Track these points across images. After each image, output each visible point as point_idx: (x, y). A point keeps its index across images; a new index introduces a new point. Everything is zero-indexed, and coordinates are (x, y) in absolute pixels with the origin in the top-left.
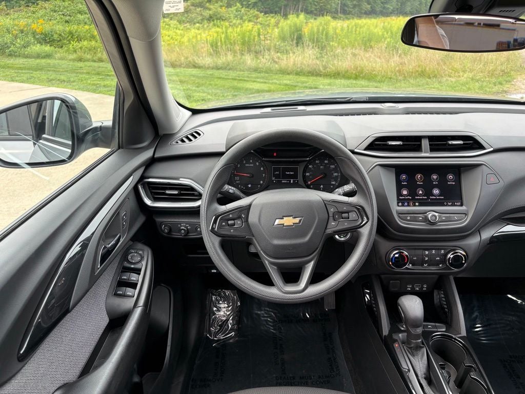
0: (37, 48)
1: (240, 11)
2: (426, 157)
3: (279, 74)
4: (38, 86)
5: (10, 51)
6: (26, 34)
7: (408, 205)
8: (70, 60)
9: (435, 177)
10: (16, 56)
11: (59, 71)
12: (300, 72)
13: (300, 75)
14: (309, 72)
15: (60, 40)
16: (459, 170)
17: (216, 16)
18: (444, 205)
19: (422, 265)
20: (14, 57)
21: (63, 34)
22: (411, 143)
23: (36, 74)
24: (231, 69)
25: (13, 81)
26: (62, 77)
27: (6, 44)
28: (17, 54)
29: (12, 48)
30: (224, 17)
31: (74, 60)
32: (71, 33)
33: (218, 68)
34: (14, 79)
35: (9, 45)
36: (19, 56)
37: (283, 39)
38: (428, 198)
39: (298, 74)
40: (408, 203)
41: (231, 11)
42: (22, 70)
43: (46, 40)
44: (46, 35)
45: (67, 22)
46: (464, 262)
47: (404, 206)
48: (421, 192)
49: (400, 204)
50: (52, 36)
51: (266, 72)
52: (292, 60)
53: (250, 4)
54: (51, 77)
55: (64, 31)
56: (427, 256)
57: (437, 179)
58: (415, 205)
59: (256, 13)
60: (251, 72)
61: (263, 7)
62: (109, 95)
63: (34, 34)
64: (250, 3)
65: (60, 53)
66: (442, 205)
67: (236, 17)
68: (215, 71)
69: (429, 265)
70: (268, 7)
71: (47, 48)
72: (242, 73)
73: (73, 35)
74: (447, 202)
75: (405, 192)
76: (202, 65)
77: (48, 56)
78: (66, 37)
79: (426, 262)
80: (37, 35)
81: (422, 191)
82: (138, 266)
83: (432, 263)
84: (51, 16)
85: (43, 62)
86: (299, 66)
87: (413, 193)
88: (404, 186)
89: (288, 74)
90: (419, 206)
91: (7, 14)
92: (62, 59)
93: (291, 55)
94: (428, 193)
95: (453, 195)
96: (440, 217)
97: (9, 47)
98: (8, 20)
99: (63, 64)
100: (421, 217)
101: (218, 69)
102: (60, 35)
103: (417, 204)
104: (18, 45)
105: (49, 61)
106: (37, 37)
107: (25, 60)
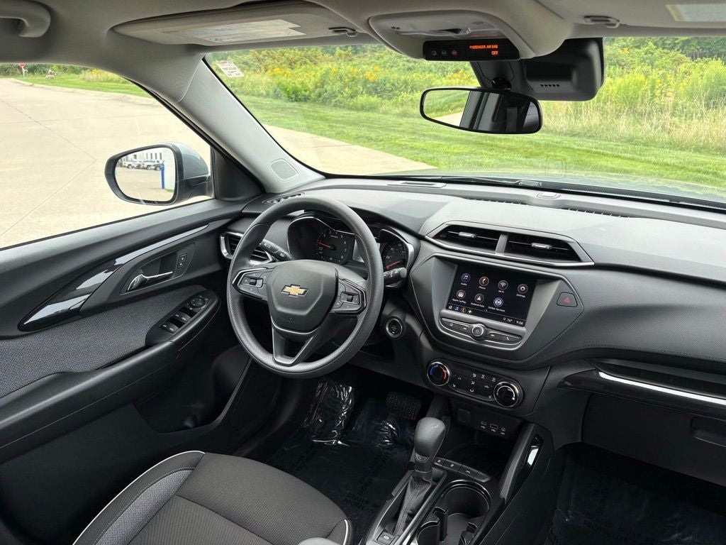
0: (362, 99)
1: (653, 54)
2: (498, 257)
3: (667, 148)
4: (344, 143)
5: (336, 101)
6: (356, 82)
7: (459, 311)
8: (394, 115)
9: (503, 284)
10: (340, 107)
11: (374, 128)
12: (701, 148)
13: (700, 152)
14: (719, 149)
15: (392, 90)
16: (535, 281)
17: (611, 60)
18: (502, 321)
19: (468, 390)
20: (338, 109)
21: (396, 84)
22: (485, 238)
23: (349, 130)
24: (594, 137)
25: (321, 135)
26: (373, 135)
27: (334, 93)
28: (342, 105)
29: (339, 97)
30: (623, 61)
31: (398, 115)
32: (406, 82)
33: (573, 134)
34: (323, 133)
35: (337, 94)
36: (344, 107)
37: (691, 96)
38: (486, 308)
39: (698, 150)
40: (460, 308)
41: (638, 53)
42: (337, 123)
43: (377, 90)
44: (378, 84)
45: (409, 69)
46: (513, 399)
47: (454, 310)
48: (479, 299)
49: (451, 307)
50: (385, 85)
51: (646, 144)
52: (694, 129)
53: (678, 43)
54: (361, 134)
55: (399, 79)
56: (474, 379)
57: (505, 287)
58: (467, 313)
59: (679, 55)
60: (621, 142)
61: (699, 47)
62: (412, 159)
63: (366, 81)
64: (676, 42)
65: (387, 105)
66: (500, 320)
67: (644, 61)
68: (568, 138)
69: (476, 393)
70: (708, 47)
71: (374, 99)
72: (607, 143)
73: (407, 85)
74: (507, 318)
75: (461, 295)
76: (552, 128)
77: (372, 108)
78: (399, 86)
79: (472, 387)
80: (369, 84)
81: (482, 299)
82: (195, 310)
83: (479, 390)
84: (394, 63)
85: (363, 115)
86: (703, 138)
87: (469, 298)
88: (463, 288)
89: (682, 149)
90: (471, 314)
91: (351, 60)
92: (385, 113)
93: (695, 120)
94: (488, 301)
95: (517, 310)
96: (486, 332)
97: (336, 96)
98: (349, 66)
99: (383, 120)
100: (466, 327)
101: (574, 136)
102: (393, 85)
103: (470, 312)
104: (345, 95)
105: (370, 114)
106: (368, 86)
107: (348, 112)
